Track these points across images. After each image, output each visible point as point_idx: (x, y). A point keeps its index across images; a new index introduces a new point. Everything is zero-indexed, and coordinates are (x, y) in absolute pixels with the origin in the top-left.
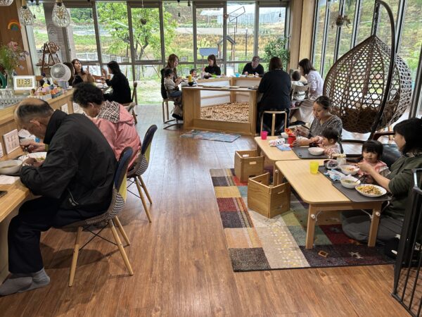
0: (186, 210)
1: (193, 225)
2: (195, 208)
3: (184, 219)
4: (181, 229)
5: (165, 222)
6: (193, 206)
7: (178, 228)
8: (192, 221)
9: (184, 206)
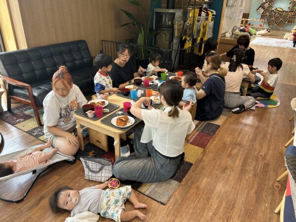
0: (239, 150)
1: (240, 136)
2: (230, 149)
3: (245, 143)
4: (250, 137)
5: (262, 147)
6: (231, 151)
7: (252, 138)
8: (239, 139)
9: (239, 155)
